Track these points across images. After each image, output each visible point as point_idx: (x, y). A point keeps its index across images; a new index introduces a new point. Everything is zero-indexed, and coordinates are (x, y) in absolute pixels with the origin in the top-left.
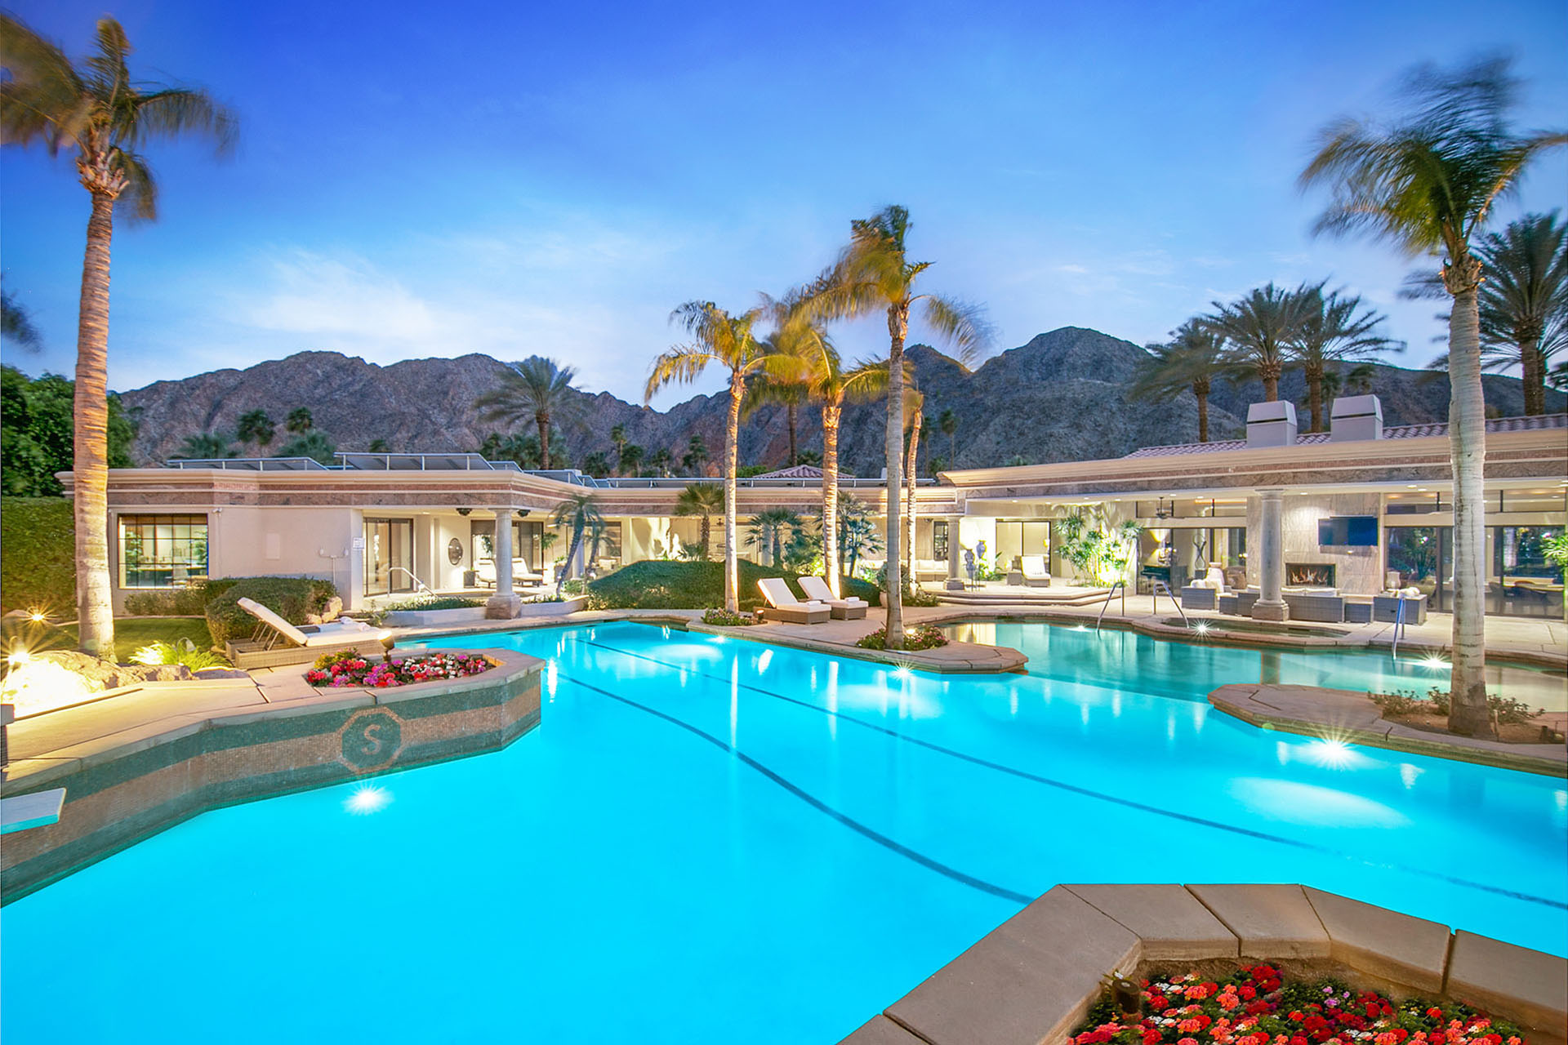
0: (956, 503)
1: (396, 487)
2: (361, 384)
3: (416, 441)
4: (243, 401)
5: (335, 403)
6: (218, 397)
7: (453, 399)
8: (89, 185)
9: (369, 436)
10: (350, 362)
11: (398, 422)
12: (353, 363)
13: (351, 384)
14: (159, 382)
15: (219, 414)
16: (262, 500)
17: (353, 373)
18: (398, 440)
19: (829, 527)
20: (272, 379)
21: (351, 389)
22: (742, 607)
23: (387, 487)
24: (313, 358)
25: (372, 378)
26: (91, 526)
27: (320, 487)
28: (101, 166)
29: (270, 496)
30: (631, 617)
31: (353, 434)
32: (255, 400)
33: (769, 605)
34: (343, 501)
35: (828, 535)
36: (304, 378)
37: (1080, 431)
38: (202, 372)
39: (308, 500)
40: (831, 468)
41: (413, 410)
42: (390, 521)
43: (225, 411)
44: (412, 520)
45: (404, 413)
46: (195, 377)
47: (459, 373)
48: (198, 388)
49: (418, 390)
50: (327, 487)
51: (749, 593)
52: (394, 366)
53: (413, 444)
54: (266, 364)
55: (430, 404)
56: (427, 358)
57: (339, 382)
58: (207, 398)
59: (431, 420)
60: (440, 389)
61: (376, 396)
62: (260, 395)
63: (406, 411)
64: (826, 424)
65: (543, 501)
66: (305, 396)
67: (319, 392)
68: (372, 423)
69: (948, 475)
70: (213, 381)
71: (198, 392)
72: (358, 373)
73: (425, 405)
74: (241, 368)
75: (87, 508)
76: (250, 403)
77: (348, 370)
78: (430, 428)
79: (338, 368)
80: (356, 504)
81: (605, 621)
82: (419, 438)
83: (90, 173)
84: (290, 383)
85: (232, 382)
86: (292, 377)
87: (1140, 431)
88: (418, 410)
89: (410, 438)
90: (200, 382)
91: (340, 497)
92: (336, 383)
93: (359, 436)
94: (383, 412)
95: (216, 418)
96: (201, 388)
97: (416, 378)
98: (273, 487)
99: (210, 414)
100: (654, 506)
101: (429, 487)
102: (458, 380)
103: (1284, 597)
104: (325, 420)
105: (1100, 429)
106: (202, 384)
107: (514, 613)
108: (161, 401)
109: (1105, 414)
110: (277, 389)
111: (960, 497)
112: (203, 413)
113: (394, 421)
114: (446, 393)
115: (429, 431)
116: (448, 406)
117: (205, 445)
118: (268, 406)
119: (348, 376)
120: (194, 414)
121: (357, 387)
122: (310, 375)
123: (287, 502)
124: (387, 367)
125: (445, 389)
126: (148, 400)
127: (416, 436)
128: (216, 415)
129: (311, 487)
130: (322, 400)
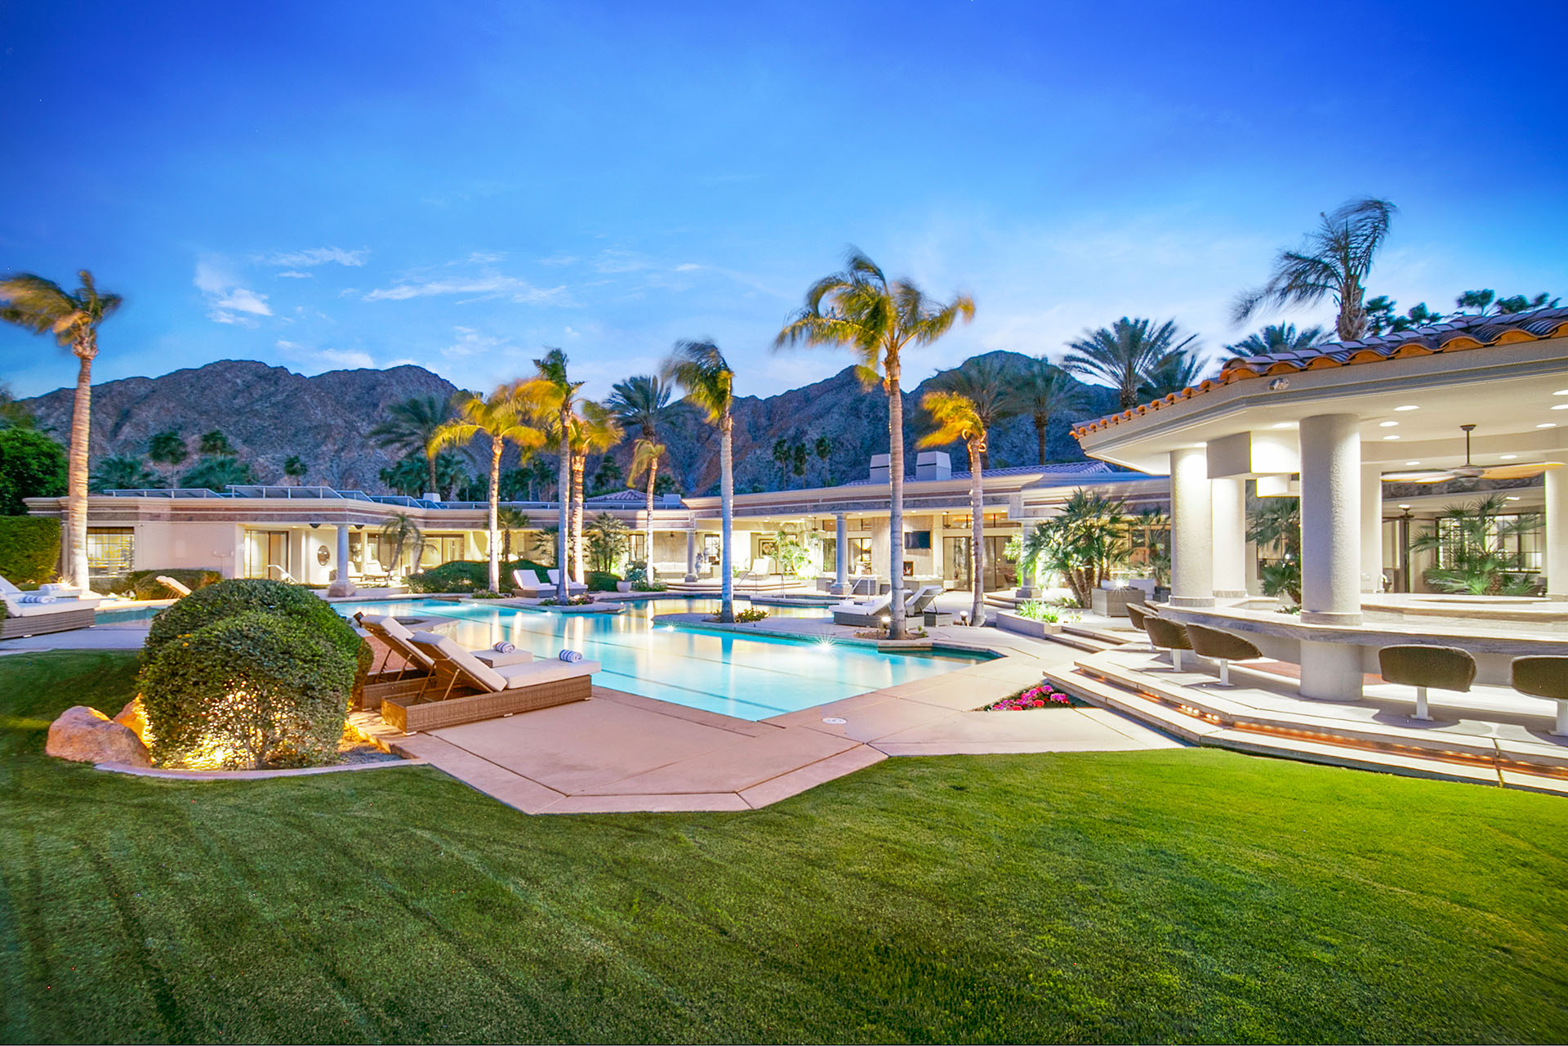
0: (689, 521)
1: (268, 510)
2: (285, 395)
3: (342, 454)
4: (154, 410)
5: (256, 414)
6: (127, 406)
7: (383, 411)
8: (79, 354)
9: (292, 449)
10: (272, 371)
11: (324, 435)
12: (276, 373)
13: (273, 394)
14: (61, 390)
15: (128, 424)
16: (173, 518)
17: (276, 383)
18: (323, 453)
19: (579, 537)
20: (187, 388)
21: (273, 400)
23: (261, 510)
24: (233, 366)
25: (297, 389)
26: (78, 533)
27: (214, 509)
28: (86, 344)
29: (177, 515)
31: (275, 447)
32: (168, 410)
33: (519, 587)
34: (230, 519)
36: (223, 387)
37: (998, 452)
38: (109, 380)
39: (205, 518)
40: (577, 497)
41: (340, 422)
42: (269, 533)
43: (134, 420)
44: (287, 533)
45: (330, 425)
46: (101, 385)
47: (390, 385)
48: (105, 396)
49: (345, 402)
50: (220, 509)
52: (320, 376)
53: (340, 457)
54: (180, 372)
55: (358, 416)
56: (356, 368)
57: (260, 392)
58: (115, 406)
59: (359, 433)
60: (369, 401)
61: (301, 407)
62: (173, 405)
63: (333, 422)
65: (377, 519)
66: (223, 407)
67: (239, 402)
68: (295, 435)
70: (122, 389)
71: (104, 400)
72: (281, 383)
73: (353, 417)
74: (153, 377)
75: (76, 523)
76: (163, 413)
77: (270, 380)
78: (358, 440)
79: (260, 377)
80: (239, 520)
82: (346, 451)
83: (80, 349)
84: (207, 392)
85: (143, 390)
86: (209, 387)
88: (345, 421)
89: (336, 451)
90: (108, 389)
91: (229, 516)
92: (257, 393)
93: (282, 448)
94: (307, 424)
95: (124, 427)
96: (108, 396)
97: (344, 389)
98: (181, 509)
99: (117, 424)
101: (290, 510)
102: (389, 392)
104: (244, 431)
105: (1016, 450)
106: (110, 392)
107: (348, 593)
108: (62, 409)
109: (1021, 436)
110: (192, 399)
112: (110, 423)
113: (319, 434)
114: (376, 406)
115: (357, 444)
116: (378, 419)
117: (121, 467)
118: (182, 416)
119: (271, 386)
120: (100, 424)
121: (280, 398)
122: (229, 385)
123: (191, 519)
124: (313, 377)
125: (375, 401)
126: (48, 408)
127: (343, 449)
128: (124, 424)
129: (208, 509)
130: (242, 410)
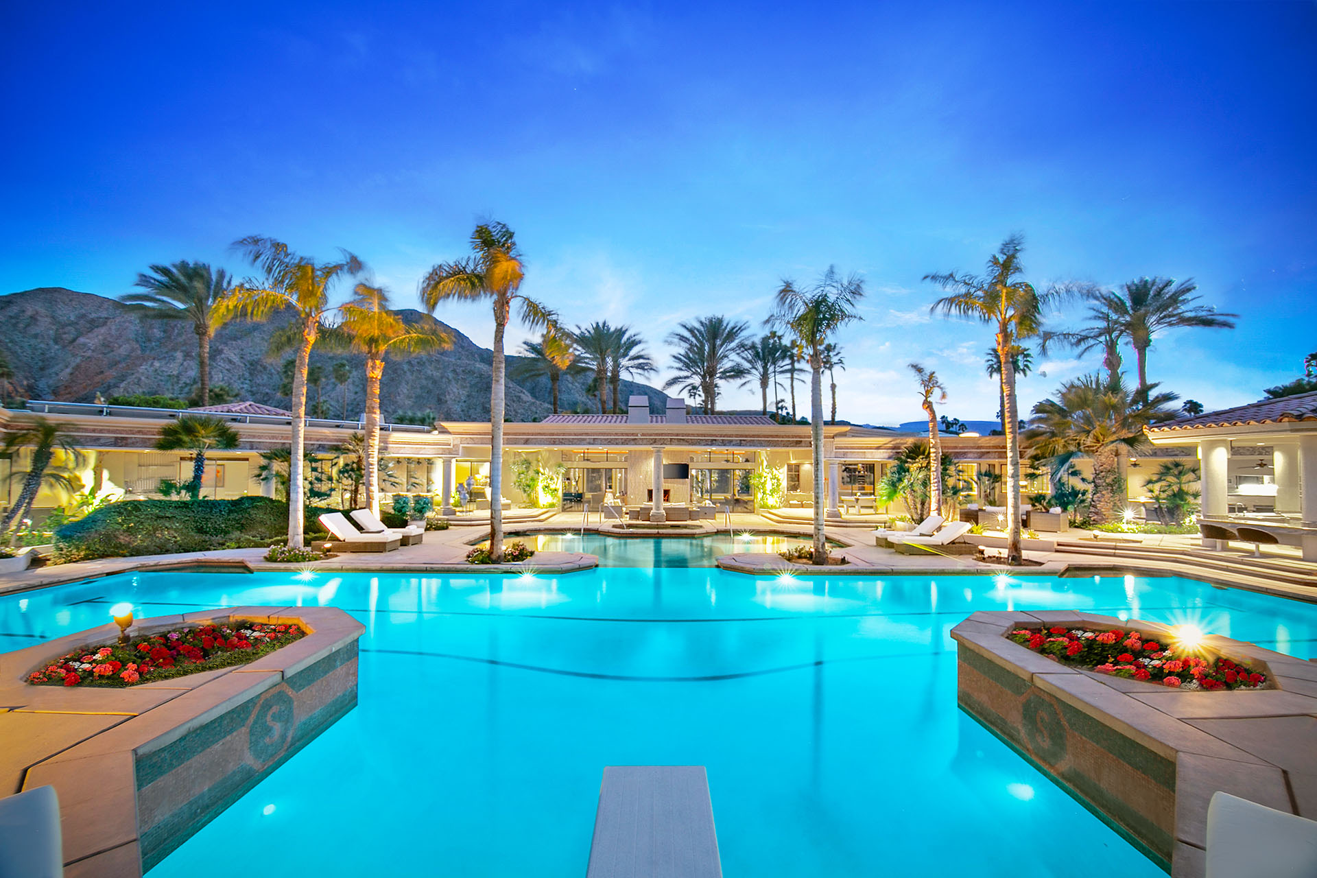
0: (451, 447)
19: (372, 465)
22: (307, 543)
30: (143, 566)
33: (334, 538)
35: (371, 472)
40: (375, 413)
51: (313, 529)
64: (372, 375)
69: (445, 424)
81: (108, 574)
87: (468, 396)
100: (116, 438)
103: (664, 509)
111: (455, 443)
